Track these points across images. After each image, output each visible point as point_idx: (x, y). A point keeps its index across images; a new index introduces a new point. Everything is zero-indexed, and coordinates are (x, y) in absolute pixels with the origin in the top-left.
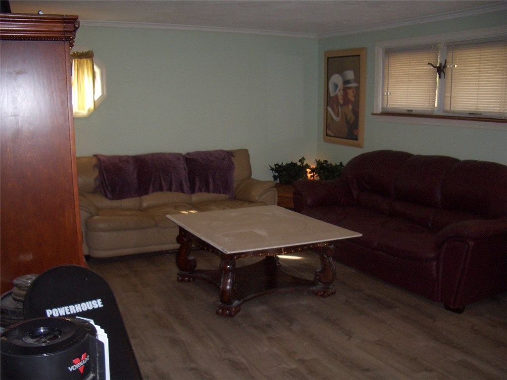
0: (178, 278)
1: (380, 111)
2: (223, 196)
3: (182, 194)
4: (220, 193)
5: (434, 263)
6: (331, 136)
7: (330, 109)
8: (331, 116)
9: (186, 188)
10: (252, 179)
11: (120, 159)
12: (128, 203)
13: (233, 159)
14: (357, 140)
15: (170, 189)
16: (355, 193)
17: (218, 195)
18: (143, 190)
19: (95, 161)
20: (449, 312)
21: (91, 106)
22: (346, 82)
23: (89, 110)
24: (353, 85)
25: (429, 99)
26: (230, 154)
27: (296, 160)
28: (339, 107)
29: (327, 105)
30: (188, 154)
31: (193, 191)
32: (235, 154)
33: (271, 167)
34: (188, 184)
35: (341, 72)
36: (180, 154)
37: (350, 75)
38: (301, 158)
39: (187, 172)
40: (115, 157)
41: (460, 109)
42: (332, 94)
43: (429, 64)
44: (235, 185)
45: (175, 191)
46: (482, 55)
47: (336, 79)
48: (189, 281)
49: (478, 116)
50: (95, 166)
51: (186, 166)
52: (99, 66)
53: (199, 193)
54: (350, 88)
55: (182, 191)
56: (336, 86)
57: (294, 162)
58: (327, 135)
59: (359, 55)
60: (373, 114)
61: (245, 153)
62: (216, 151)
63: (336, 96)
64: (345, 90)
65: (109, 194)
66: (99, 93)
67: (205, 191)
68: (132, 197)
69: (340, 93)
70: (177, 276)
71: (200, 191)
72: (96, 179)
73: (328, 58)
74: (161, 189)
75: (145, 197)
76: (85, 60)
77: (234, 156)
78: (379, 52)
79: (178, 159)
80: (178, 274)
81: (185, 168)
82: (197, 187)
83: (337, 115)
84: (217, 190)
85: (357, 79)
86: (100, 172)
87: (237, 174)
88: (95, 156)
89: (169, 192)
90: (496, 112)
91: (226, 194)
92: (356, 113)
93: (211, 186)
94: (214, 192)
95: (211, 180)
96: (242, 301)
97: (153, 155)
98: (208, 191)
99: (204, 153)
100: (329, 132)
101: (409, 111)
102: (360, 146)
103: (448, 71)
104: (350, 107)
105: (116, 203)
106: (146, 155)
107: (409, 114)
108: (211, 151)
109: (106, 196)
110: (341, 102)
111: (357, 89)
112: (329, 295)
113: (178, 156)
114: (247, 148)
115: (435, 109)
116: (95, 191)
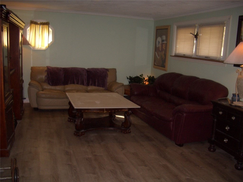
0: (68, 120)
1: (174, 55)
2: (101, 88)
3: (83, 86)
4: (100, 87)
5: (172, 123)
6: (156, 65)
7: (156, 53)
8: (156, 56)
9: (85, 83)
10: (117, 82)
11: (57, 68)
12: (59, 88)
13: (108, 72)
14: (164, 67)
15: (78, 83)
16: (158, 91)
17: (100, 88)
18: (65, 83)
19: (46, 69)
20: (176, 146)
21: (47, 45)
22: (163, 41)
23: (46, 47)
24: (165, 42)
25: (191, 50)
26: (107, 70)
27: (139, 75)
28: (160, 52)
29: (155, 51)
30: (88, 69)
31: (88, 85)
32: (109, 70)
33: (127, 77)
34: (87, 82)
35: (161, 36)
36: (85, 69)
37: (164, 37)
38: (141, 74)
39: (86, 76)
40: (55, 68)
41: (203, 55)
42: (157, 46)
43: (191, 33)
44: (108, 84)
45: (80, 84)
46: (212, 30)
47: (159, 39)
48: (72, 121)
49: (208, 58)
50: (46, 71)
51: (86, 74)
52: (51, 29)
53: (91, 86)
54: (164, 44)
55: (83, 85)
56: (159, 42)
57: (138, 76)
58: (155, 65)
59: (167, 29)
60: (171, 56)
61: (114, 70)
62: (101, 69)
63: (159, 47)
64: (162, 44)
65: (50, 84)
66: (51, 40)
67: (94, 86)
68: (61, 85)
69: (160, 46)
70: (68, 119)
71: (91, 85)
72: (46, 76)
73: (157, 30)
74: (74, 83)
75: (66, 86)
76: (45, 26)
77: (109, 71)
78: (175, 27)
79: (83, 71)
80: (68, 118)
81: (86, 75)
82: (90, 84)
83: (159, 56)
84: (98, 86)
85: (166, 40)
86: (47, 74)
87: (109, 79)
88: (47, 67)
89: (77, 85)
90: (215, 57)
91: (103, 87)
92: (165, 55)
93: (97, 83)
94: (97, 86)
95: (97, 80)
96: (85, 131)
97: (72, 68)
98: (95, 85)
99: (96, 69)
100: (155, 64)
101: (184, 55)
102: (165, 70)
103: (198, 37)
104: (163, 52)
105: (53, 87)
106: (69, 68)
107: (184, 57)
108: (99, 68)
109: (49, 84)
110: (160, 50)
111: (166, 44)
112: (127, 133)
113: (83, 69)
114: (116, 68)
115: (193, 54)
116: (45, 82)
